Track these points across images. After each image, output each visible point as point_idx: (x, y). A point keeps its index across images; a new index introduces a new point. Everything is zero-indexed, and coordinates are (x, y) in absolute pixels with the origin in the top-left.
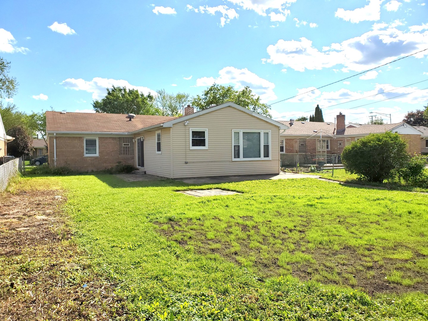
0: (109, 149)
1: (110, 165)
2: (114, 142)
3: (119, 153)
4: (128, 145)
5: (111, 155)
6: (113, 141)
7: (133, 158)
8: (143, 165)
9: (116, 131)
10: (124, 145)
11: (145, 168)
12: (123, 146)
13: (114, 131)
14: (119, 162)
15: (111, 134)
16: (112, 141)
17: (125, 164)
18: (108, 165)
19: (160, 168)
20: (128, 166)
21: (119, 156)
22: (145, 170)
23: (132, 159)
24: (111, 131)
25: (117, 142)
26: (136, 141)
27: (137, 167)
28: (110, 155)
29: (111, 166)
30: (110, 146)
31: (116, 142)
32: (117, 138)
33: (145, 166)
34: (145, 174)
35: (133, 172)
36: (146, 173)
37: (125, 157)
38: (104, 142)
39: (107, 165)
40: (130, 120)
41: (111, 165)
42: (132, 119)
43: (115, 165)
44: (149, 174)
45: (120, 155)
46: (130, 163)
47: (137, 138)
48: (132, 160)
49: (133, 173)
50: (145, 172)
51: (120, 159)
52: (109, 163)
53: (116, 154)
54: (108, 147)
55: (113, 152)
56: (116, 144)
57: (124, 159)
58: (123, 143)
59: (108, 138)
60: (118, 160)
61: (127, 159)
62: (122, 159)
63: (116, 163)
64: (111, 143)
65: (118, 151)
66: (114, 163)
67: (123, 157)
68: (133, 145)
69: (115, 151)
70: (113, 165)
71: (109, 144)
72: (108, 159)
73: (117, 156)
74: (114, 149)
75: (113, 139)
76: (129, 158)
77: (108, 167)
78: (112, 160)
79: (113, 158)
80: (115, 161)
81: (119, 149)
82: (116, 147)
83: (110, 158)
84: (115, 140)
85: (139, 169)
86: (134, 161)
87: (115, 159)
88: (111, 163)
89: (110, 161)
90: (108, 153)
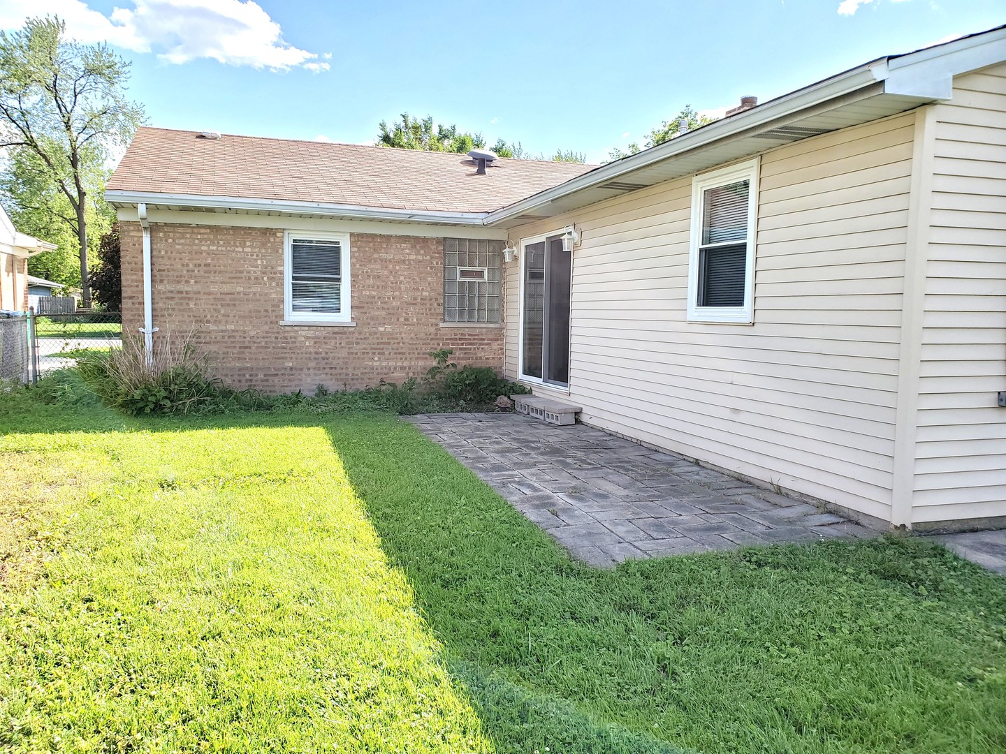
0: (397, 293)
1: (399, 364)
2: (420, 258)
3: (441, 310)
4: (480, 274)
5: (406, 319)
6: (418, 253)
7: (499, 336)
8: (560, 374)
9: (430, 206)
10: (463, 274)
11: (573, 389)
12: (459, 277)
13: (423, 206)
14: (444, 355)
15: (409, 222)
16: (413, 257)
17: (464, 363)
18: (392, 363)
19: (727, 414)
20: (481, 371)
21: (442, 325)
22: (576, 401)
23: (497, 340)
24: (408, 204)
25: (432, 258)
26: (516, 258)
27: (521, 377)
28: (402, 319)
29: (402, 368)
30: (402, 278)
31: (428, 258)
32: (432, 239)
33: (572, 381)
34: (578, 422)
35: (502, 400)
36: (585, 420)
38: (376, 256)
39: (384, 364)
40: (481, 172)
41: (406, 364)
42: (487, 170)
43: (421, 363)
44: (602, 430)
45: (444, 321)
46: (484, 356)
47: (524, 242)
48: (495, 345)
49: (504, 410)
50: (578, 413)
51: (446, 339)
52: (396, 353)
53: (427, 314)
54: (392, 283)
55: (415, 304)
56: (427, 268)
57: (460, 339)
58: (458, 267)
59: (393, 240)
60: (436, 342)
61: (474, 339)
62: (453, 337)
63: (426, 358)
64: (407, 262)
65: (436, 299)
66: (419, 356)
67: (456, 331)
68: (502, 278)
69: (421, 299)
70: (413, 363)
71: (397, 268)
72: (393, 338)
73: (432, 325)
74: (420, 293)
75: (413, 247)
76: (480, 337)
77: (393, 373)
78: (410, 344)
79: (412, 335)
80: (425, 346)
81: (439, 294)
82: (429, 284)
83: (400, 334)
84: (422, 252)
85: (531, 392)
86: (502, 349)
87: (424, 339)
88: (404, 357)
89: (402, 348)
90: (393, 308)
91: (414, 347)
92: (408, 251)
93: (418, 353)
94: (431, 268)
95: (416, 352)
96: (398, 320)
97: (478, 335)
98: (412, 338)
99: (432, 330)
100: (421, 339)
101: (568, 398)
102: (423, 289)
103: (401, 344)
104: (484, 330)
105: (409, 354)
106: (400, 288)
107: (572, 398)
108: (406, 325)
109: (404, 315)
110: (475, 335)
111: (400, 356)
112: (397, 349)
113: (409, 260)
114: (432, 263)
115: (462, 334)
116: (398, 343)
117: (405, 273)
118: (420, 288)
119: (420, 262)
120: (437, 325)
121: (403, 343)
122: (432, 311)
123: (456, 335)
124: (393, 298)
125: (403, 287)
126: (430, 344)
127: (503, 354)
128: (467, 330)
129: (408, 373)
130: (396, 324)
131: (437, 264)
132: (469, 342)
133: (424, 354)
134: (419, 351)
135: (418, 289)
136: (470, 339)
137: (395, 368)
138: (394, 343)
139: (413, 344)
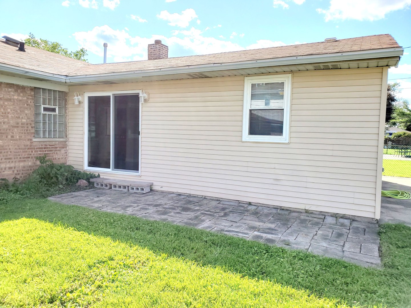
0: (6, 120)
1: (8, 166)
2: (20, 98)
3: (33, 131)
4: (54, 110)
5: (12, 137)
6: (19, 95)
7: (65, 145)
10: (45, 109)
11: (144, 173)
12: (42, 112)
16: (16, 97)
21: (34, 140)
22: (147, 180)
23: (63, 148)
25: (28, 98)
28: (9, 137)
29: (10, 168)
30: (9, 110)
31: (25, 98)
32: (28, 87)
33: (141, 169)
34: (151, 190)
35: (82, 182)
36: (155, 188)
37: (48, 143)
40: (22, 50)
41: (12, 165)
43: (22, 164)
44: (172, 193)
45: (35, 137)
46: (57, 157)
47: (87, 95)
48: (63, 151)
50: (151, 186)
51: (37, 148)
52: (5, 159)
53: (25, 133)
54: (3, 113)
55: (18, 127)
56: (25, 105)
57: (45, 148)
58: (42, 105)
59: (3, 85)
60: (30, 150)
61: (52, 148)
62: (41, 147)
63: (25, 161)
64: (12, 100)
65: (31, 124)
66: (20, 160)
67: (42, 143)
68: (66, 112)
69: (22, 124)
70: (17, 164)
71: (6, 103)
72: (4, 149)
73: (28, 140)
74: (20, 120)
75: (16, 91)
76: (55, 146)
77: (4, 172)
78: (15, 152)
79: (16, 147)
80: (24, 154)
81: (32, 121)
82: (26, 115)
83: (9, 146)
84: (21, 94)
85: (99, 176)
86: (66, 153)
87: (24, 149)
88: (11, 161)
89: (10, 155)
90: (4, 130)
91: (18, 154)
92: (12, 93)
93: (20, 158)
94: (27, 105)
95: (19, 157)
96: (7, 137)
97: (54, 145)
98: (16, 149)
99: (28, 143)
100: (21, 149)
101: (140, 178)
102: (22, 118)
103: (9, 153)
104: (57, 142)
105: (15, 158)
106: (8, 117)
107: (142, 178)
108: (12, 140)
109: (11, 134)
110: (52, 145)
111: (8, 161)
112: (7, 156)
113: (13, 99)
114: (27, 102)
115: (46, 145)
116: (7, 152)
117: (11, 107)
118: (21, 117)
119: (20, 101)
120: (31, 140)
121: (11, 152)
122: (28, 131)
123: (42, 145)
124: (4, 123)
125: (10, 116)
126: (27, 152)
127: (67, 155)
128: (48, 142)
129: (13, 171)
130: (6, 140)
131: (31, 102)
132: (49, 149)
133: (24, 158)
134: (20, 156)
135: (19, 118)
136: (50, 148)
137: (5, 169)
138: (4, 152)
139: (17, 152)
